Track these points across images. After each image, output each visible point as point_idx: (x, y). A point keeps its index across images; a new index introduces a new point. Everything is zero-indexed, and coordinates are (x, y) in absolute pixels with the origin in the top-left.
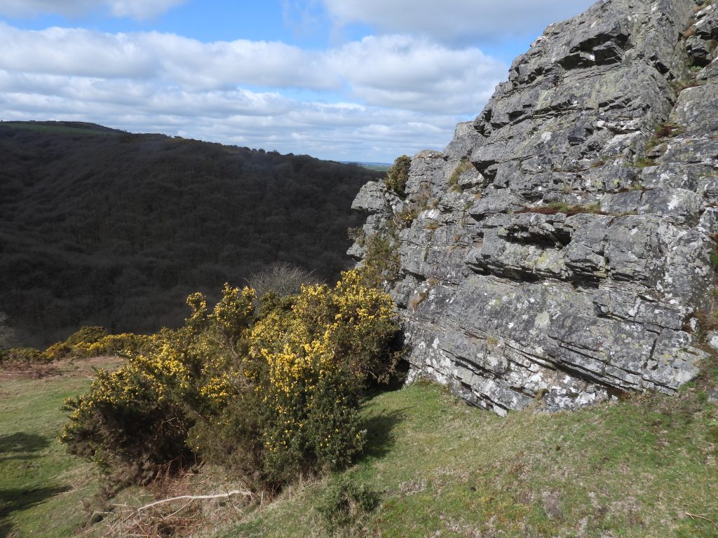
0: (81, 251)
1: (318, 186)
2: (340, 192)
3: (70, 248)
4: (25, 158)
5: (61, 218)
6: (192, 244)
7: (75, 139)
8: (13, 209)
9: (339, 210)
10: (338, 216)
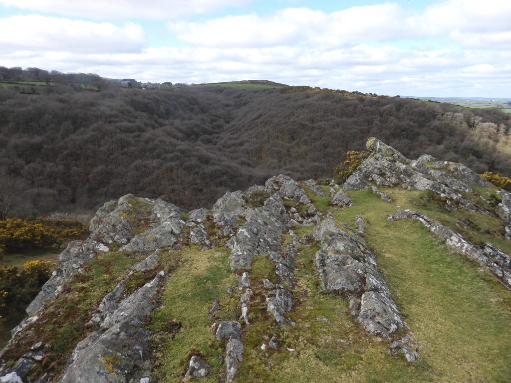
0: (249, 165)
1: (414, 122)
2: (432, 127)
3: (243, 163)
4: (227, 106)
5: (241, 144)
6: (317, 163)
7: (255, 92)
8: (218, 138)
9: (430, 140)
10: (429, 145)
